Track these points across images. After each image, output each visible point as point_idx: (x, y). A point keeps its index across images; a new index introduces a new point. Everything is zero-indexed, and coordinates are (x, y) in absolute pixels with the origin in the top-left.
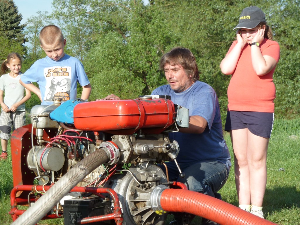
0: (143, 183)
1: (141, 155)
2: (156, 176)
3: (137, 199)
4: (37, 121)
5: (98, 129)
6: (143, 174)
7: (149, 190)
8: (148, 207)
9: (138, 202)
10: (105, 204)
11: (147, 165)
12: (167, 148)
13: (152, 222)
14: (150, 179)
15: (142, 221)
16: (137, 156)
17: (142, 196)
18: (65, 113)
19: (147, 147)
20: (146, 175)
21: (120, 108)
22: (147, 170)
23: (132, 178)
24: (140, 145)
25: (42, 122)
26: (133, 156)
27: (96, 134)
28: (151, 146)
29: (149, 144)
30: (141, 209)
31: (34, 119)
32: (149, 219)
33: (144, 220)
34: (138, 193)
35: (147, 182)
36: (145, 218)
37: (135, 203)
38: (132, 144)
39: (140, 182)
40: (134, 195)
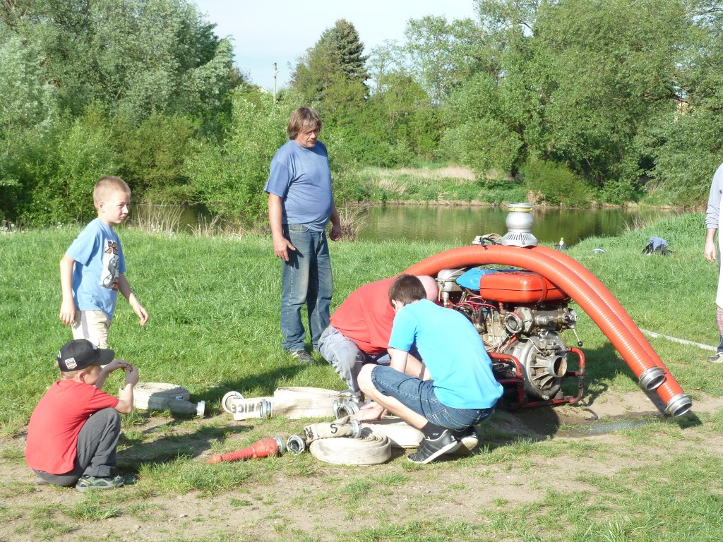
0: (542, 350)
1: (542, 326)
2: (555, 344)
3: (536, 366)
4: (444, 286)
5: (503, 300)
6: (543, 342)
7: (548, 357)
8: (547, 373)
9: (537, 368)
10: (507, 368)
11: (546, 334)
12: (566, 320)
13: (550, 385)
14: (549, 347)
15: (540, 386)
16: (537, 326)
17: (540, 362)
18: (471, 281)
19: (548, 319)
20: (545, 343)
21: (525, 283)
22: (547, 338)
23: (532, 345)
24: (541, 316)
25: (449, 286)
26: (534, 325)
27: (500, 304)
28: (551, 318)
29: (550, 315)
30: (540, 374)
31: (442, 283)
32: (548, 383)
33: (542, 384)
34: (538, 360)
35: (547, 350)
36: (543, 382)
37: (535, 368)
38: (533, 315)
39: (540, 349)
40: (534, 362)
